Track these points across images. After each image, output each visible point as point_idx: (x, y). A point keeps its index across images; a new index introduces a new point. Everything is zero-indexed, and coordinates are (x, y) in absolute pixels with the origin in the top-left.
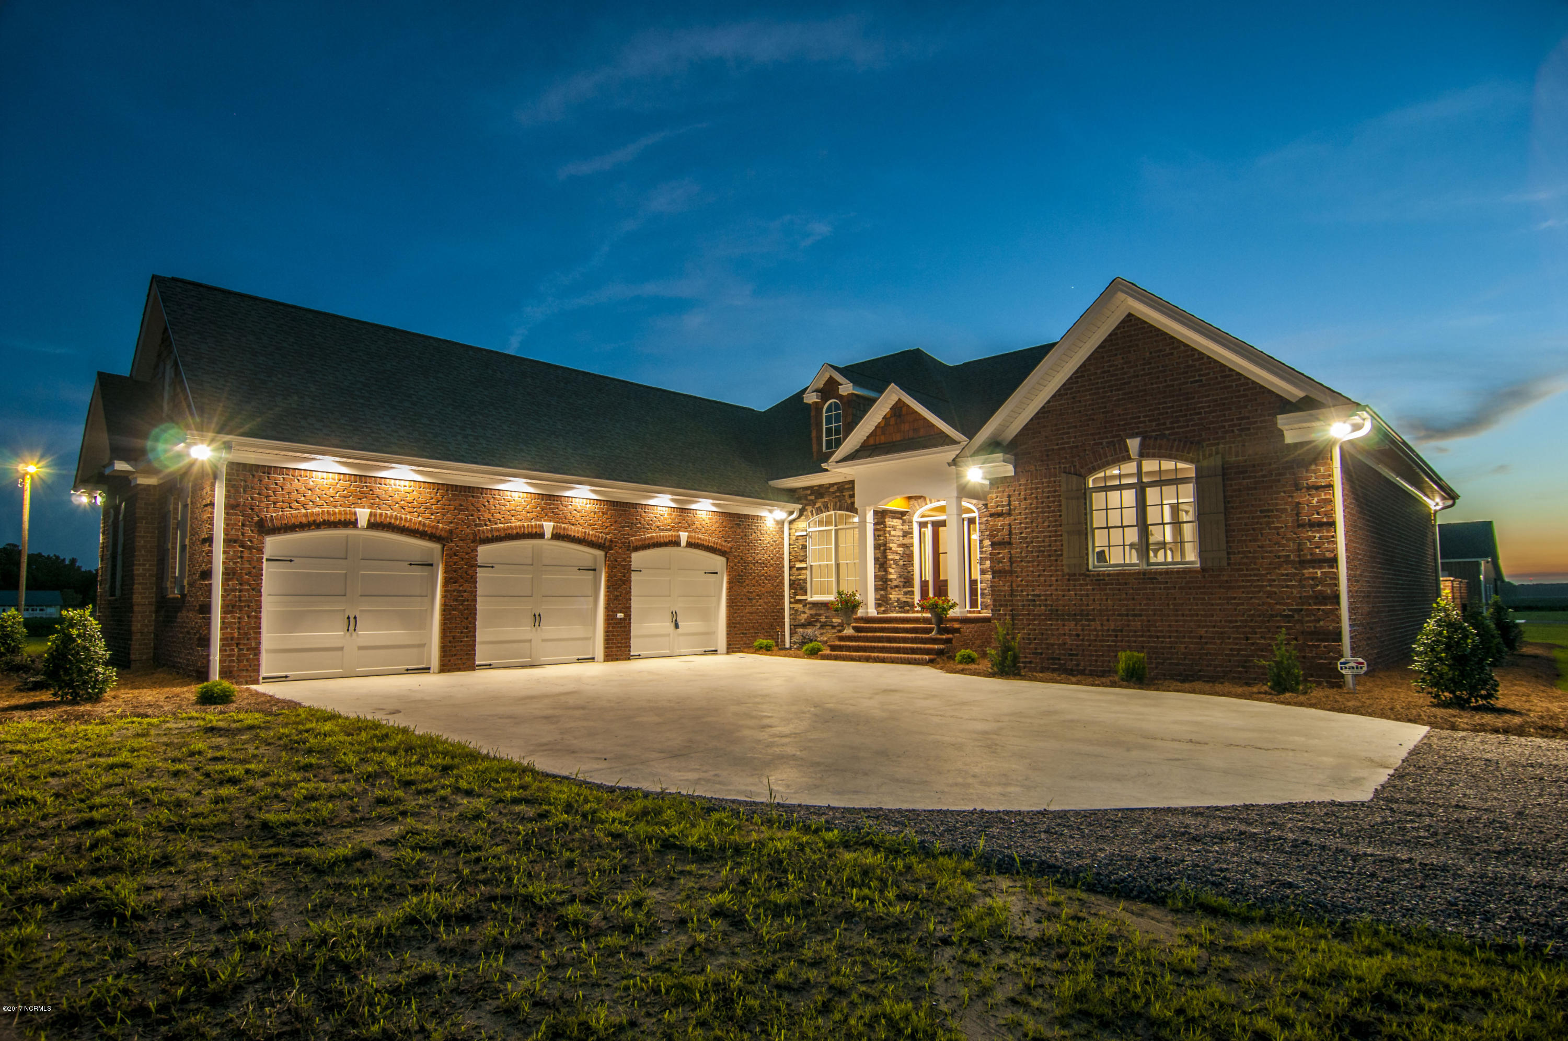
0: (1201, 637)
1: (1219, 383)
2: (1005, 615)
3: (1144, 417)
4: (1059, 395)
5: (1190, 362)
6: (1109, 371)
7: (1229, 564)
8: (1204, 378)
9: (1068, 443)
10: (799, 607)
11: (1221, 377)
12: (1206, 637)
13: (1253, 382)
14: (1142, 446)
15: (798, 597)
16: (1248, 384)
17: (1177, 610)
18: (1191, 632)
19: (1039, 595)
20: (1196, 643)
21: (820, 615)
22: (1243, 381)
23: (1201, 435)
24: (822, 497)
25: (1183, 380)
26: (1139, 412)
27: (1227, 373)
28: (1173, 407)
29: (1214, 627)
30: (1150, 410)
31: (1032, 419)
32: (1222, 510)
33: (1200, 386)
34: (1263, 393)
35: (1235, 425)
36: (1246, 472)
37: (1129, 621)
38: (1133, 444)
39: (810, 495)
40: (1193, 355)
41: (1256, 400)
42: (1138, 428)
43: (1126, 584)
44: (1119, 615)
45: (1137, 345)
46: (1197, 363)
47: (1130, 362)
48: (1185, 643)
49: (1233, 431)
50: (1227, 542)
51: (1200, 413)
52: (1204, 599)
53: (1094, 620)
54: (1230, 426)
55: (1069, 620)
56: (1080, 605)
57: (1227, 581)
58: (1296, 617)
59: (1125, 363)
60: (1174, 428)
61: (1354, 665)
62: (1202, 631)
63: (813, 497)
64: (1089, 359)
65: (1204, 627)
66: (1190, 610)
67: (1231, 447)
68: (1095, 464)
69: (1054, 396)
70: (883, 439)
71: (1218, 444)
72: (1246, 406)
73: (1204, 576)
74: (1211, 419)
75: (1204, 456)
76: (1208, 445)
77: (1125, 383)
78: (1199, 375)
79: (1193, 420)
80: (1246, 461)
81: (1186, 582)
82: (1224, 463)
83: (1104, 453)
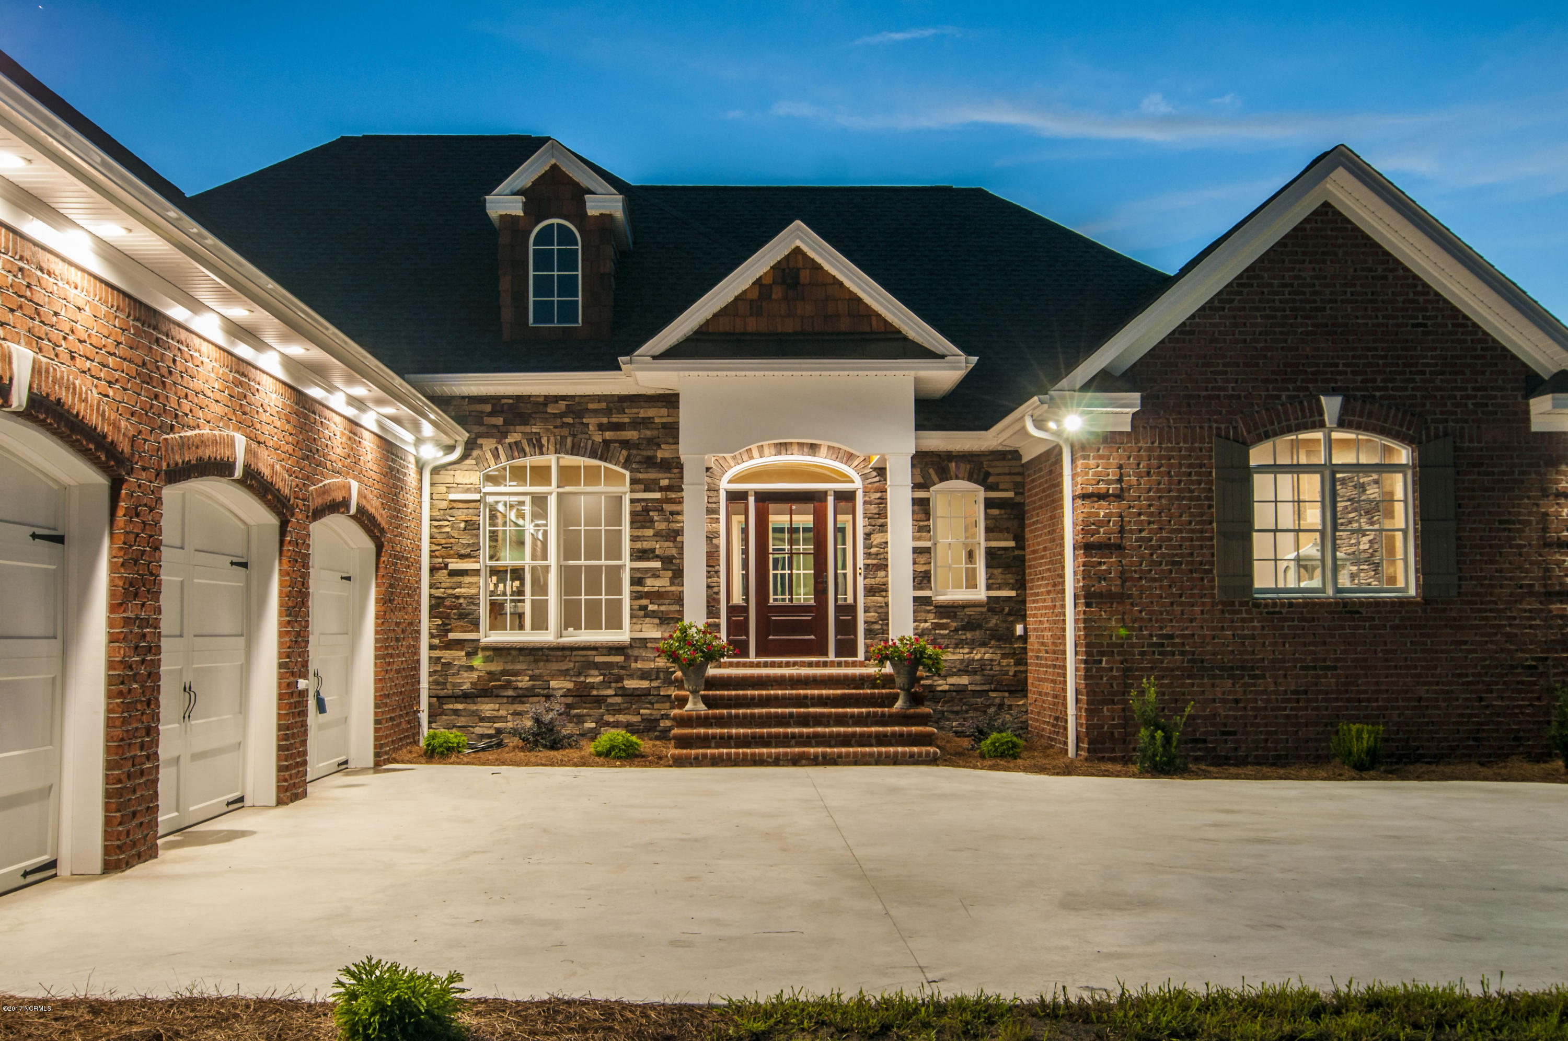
0: (1420, 699)
1: (1449, 333)
2: (1111, 669)
3: (1345, 365)
4: (1211, 309)
5: (1411, 296)
6: (1292, 285)
7: (1459, 594)
8: (1429, 323)
9: (1225, 389)
10: (457, 656)
11: (1453, 325)
12: (1427, 699)
13: (1494, 340)
14: (1344, 409)
15: (452, 636)
16: (1486, 342)
17: (1386, 660)
18: (1407, 692)
19: (1171, 637)
20: (1414, 708)
21: (516, 673)
22: (1480, 335)
23: (1424, 405)
24: (525, 423)
25: (1400, 320)
26: (1338, 357)
27: (1461, 321)
28: (1385, 357)
29: (1437, 684)
30: (1354, 357)
31: (1163, 342)
32: (1452, 515)
33: (1424, 333)
34: (1505, 357)
35: (1468, 397)
36: (1481, 465)
37: (1318, 676)
38: (1331, 405)
39: (490, 414)
40: (1416, 286)
41: (1496, 365)
42: (1336, 381)
43: (1313, 620)
44: (1302, 668)
45: (1336, 254)
46: (1421, 299)
47: (1325, 278)
48: (1398, 708)
49: (1466, 405)
50: (1458, 562)
51: (1423, 373)
52: (1425, 644)
53: (1263, 677)
54: (1462, 397)
55: (1222, 677)
56: (1241, 653)
57: (1455, 619)
58: (1541, 669)
59: (1318, 277)
60: (1387, 389)
62: (1422, 691)
63: (500, 421)
64: (1261, 259)
65: (1425, 683)
66: (1406, 659)
67: (1463, 428)
68: (1269, 428)
69: (1202, 309)
70: (753, 325)
71: (1446, 421)
72: (1483, 373)
73: (1425, 611)
74: (1438, 383)
75: (1428, 435)
76: (1434, 421)
77: (1317, 309)
78: (1424, 317)
79: (1413, 381)
80: (1481, 449)
81: (1402, 619)
82: (1456, 449)
83: (1286, 412)
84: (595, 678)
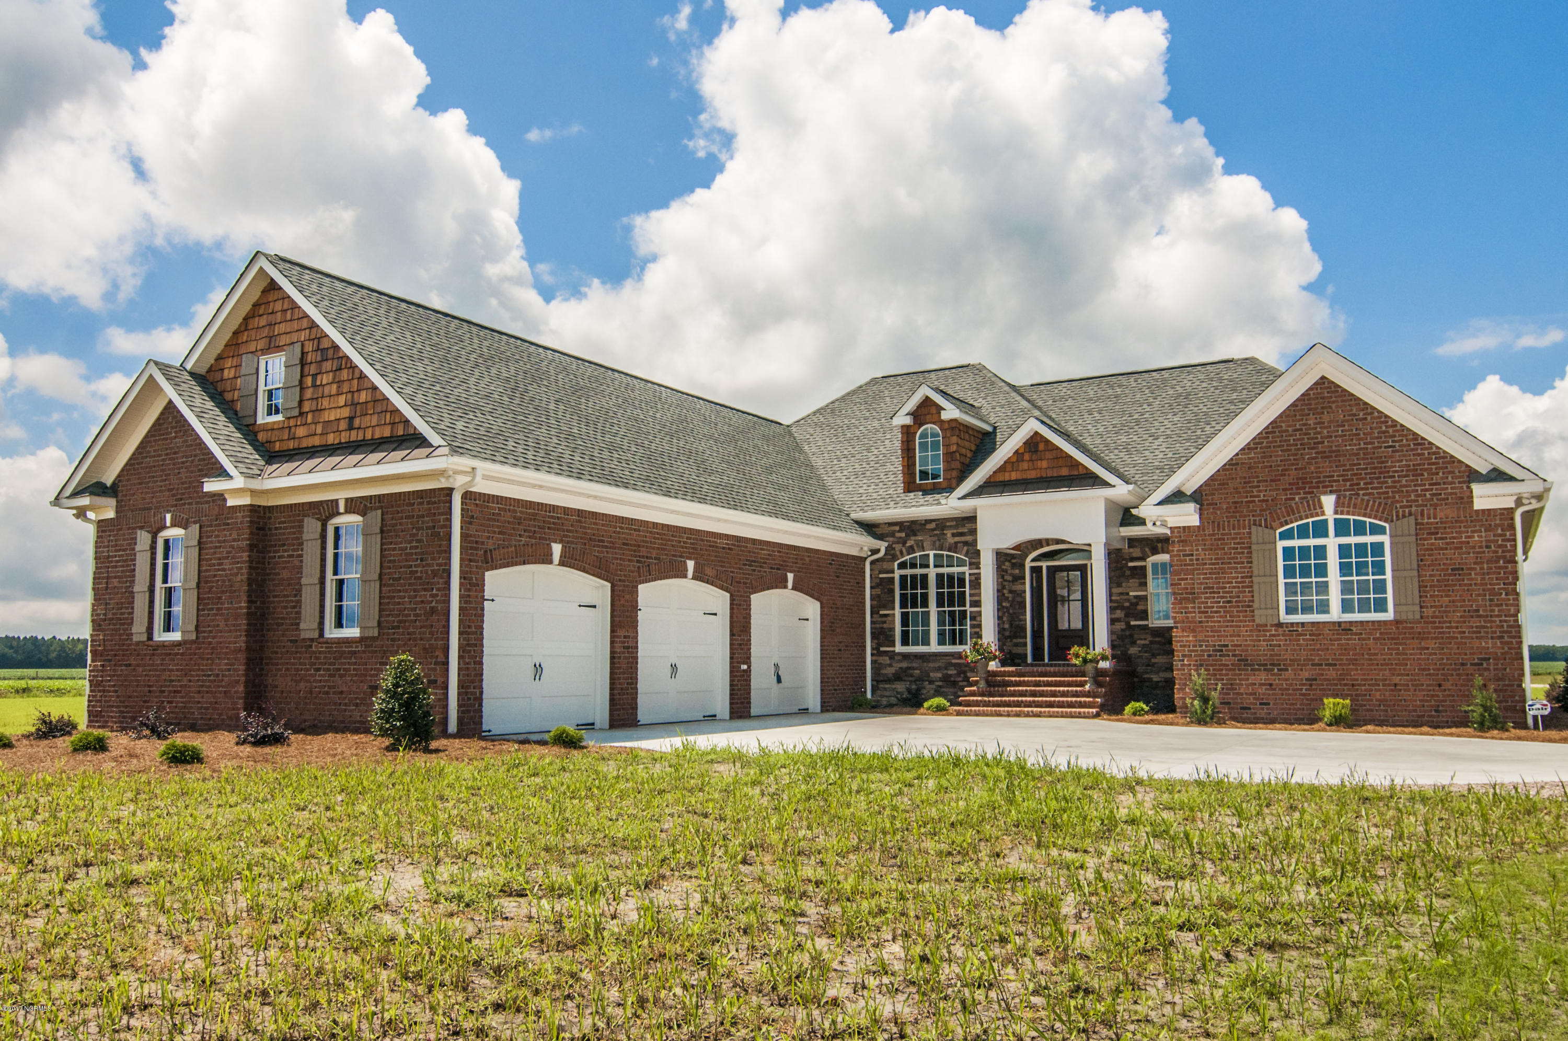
0: (1396, 685)
1: (1412, 450)
2: (1190, 665)
3: (1338, 476)
4: (1249, 449)
5: (1384, 428)
6: (1301, 430)
7: (1422, 617)
8: (1397, 444)
9: (1259, 496)
10: (885, 660)
11: (1414, 444)
12: (1400, 685)
13: (1444, 452)
14: (1337, 503)
15: (882, 649)
16: (1439, 453)
17: (1371, 660)
18: (1386, 680)
19: (1227, 646)
20: (1392, 690)
21: (914, 669)
22: (1434, 449)
23: (1394, 497)
24: (915, 535)
25: (1376, 444)
26: (1333, 471)
27: (1420, 441)
28: (1366, 469)
29: (1408, 675)
30: (1344, 470)
31: (1218, 471)
32: (1415, 566)
33: (1393, 451)
34: (1454, 462)
35: (1427, 490)
36: (1437, 533)
37: (1323, 670)
38: (1328, 502)
39: (899, 532)
40: (1387, 422)
41: (1446, 468)
42: (1332, 486)
43: (1320, 635)
44: (1313, 665)
45: (1331, 407)
46: (1391, 430)
47: (1324, 423)
48: (1380, 690)
49: (1425, 495)
50: (1421, 597)
51: (1394, 477)
52: (1398, 649)
53: (1287, 670)
54: (1422, 490)
55: (1260, 670)
56: (1271, 655)
57: (1420, 633)
58: (1485, 665)
59: (1319, 423)
60: (1367, 489)
61: (1540, 707)
62: (1396, 679)
63: (903, 535)
64: (1280, 416)
65: (1398, 675)
66: (1384, 660)
67: (1423, 510)
68: (1288, 518)
69: (1243, 449)
70: (1014, 476)
71: (1411, 506)
72: (1437, 474)
73: (1398, 628)
74: (1404, 482)
75: (1397, 516)
76: (1401, 507)
77: (1319, 443)
78: (1393, 441)
79: (1386, 482)
80: (1437, 523)
81: (1381, 634)
82: (1416, 524)
83: (1298, 508)
84: (952, 672)
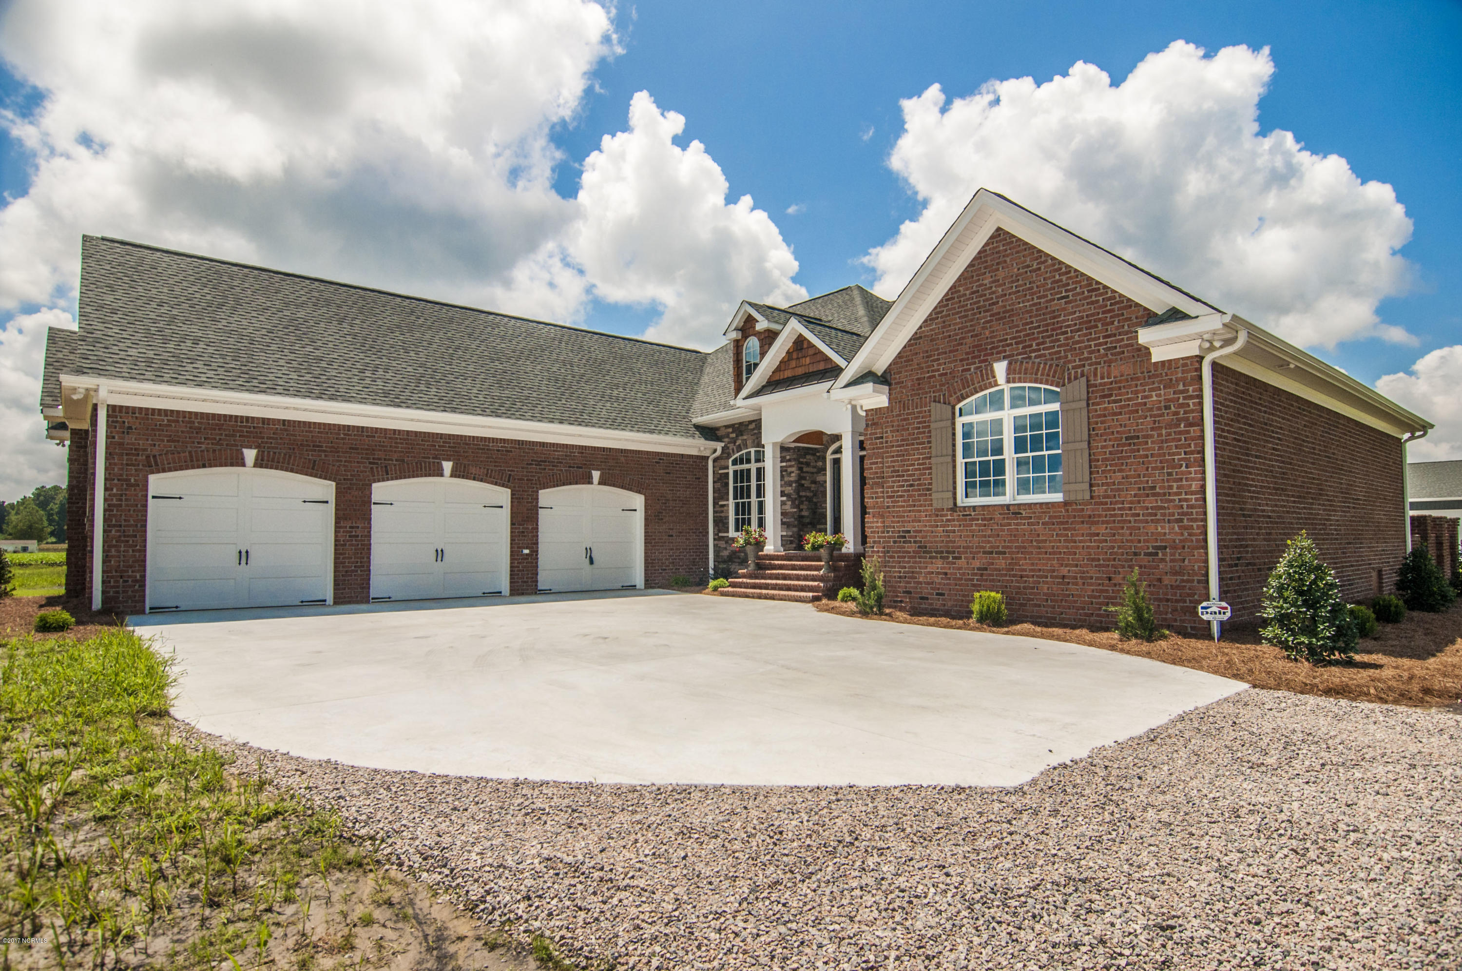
0: (1064, 577)
1: (1086, 298)
3: (1011, 339)
4: (930, 319)
5: (1057, 277)
6: (978, 291)
7: (1092, 497)
8: (1071, 294)
9: (938, 370)
10: (722, 544)
11: (1089, 291)
12: (1069, 577)
13: (1121, 295)
14: (1009, 371)
15: (720, 534)
16: (1115, 298)
17: (1040, 548)
18: (1054, 571)
19: (909, 532)
20: (1059, 583)
22: (1109, 294)
23: (1066, 357)
24: (742, 435)
25: (1050, 297)
26: (1007, 334)
27: (1094, 286)
28: (1039, 327)
29: (1077, 566)
30: (1017, 332)
32: (1086, 437)
33: (1066, 303)
34: (1131, 306)
35: (1100, 344)
36: (1111, 395)
37: (993, 558)
38: (1000, 369)
39: (730, 433)
40: (1061, 269)
41: (1123, 314)
42: (1004, 351)
43: (991, 519)
44: (984, 553)
45: (1005, 262)
46: (1064, 278)
47: (998, 280)
48: (1047, 583)
49: (1099, 351)
50: (1091, 473)
51: (1066, 332)
52: (1067, 535)
53: (960, 558)
54: (1095, 345)
55: (936, 558)
56: (947, 542)
57: (1090, 517)
58: (1161, 555)
59: (993, 282)
60: (1039, 350)
61: (1217, 610)
62: (1064, 571)
63: (734, 435)
64: (959, 279)
65: (1067, 565)
66: (1053, 547)
67: (1096, 369)
68: (966, 393)
69: (926, 321)
70: (788, 374)
71: (1084, 366)
72: (1112, 323)
73: (1067, 511)
74: (1077, 338)
75: (1069, 379)
76: (1073, 368)
77: (994, 304)
78: (1066, 291)
79: (1059, 340)
80: (1111, 383)
81: (1050, 517)
82: (1088, 386)
83: (972, 380)
